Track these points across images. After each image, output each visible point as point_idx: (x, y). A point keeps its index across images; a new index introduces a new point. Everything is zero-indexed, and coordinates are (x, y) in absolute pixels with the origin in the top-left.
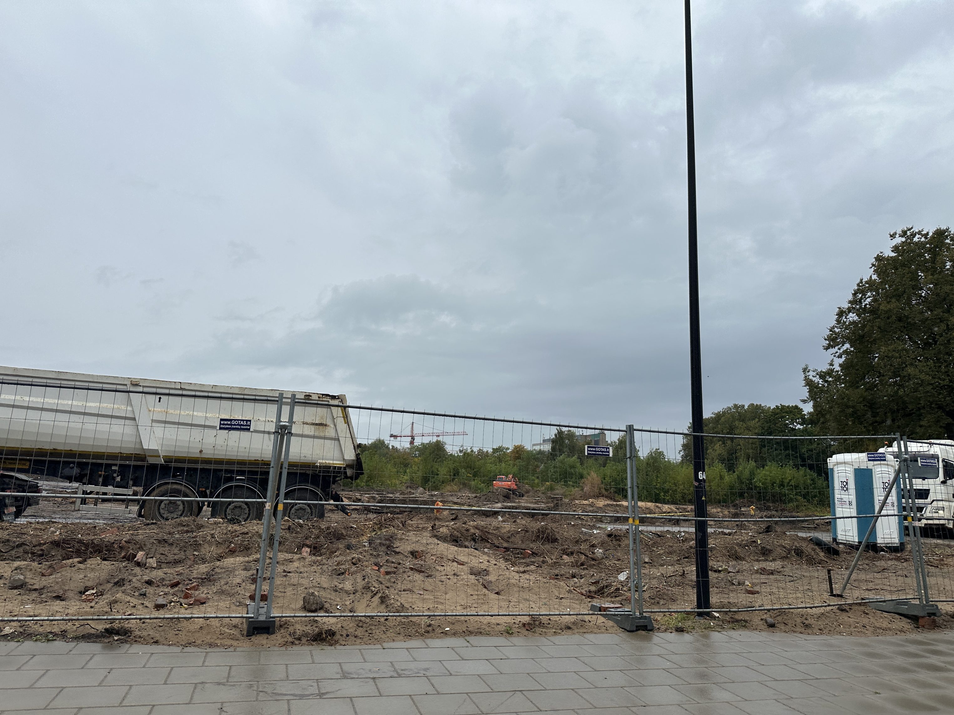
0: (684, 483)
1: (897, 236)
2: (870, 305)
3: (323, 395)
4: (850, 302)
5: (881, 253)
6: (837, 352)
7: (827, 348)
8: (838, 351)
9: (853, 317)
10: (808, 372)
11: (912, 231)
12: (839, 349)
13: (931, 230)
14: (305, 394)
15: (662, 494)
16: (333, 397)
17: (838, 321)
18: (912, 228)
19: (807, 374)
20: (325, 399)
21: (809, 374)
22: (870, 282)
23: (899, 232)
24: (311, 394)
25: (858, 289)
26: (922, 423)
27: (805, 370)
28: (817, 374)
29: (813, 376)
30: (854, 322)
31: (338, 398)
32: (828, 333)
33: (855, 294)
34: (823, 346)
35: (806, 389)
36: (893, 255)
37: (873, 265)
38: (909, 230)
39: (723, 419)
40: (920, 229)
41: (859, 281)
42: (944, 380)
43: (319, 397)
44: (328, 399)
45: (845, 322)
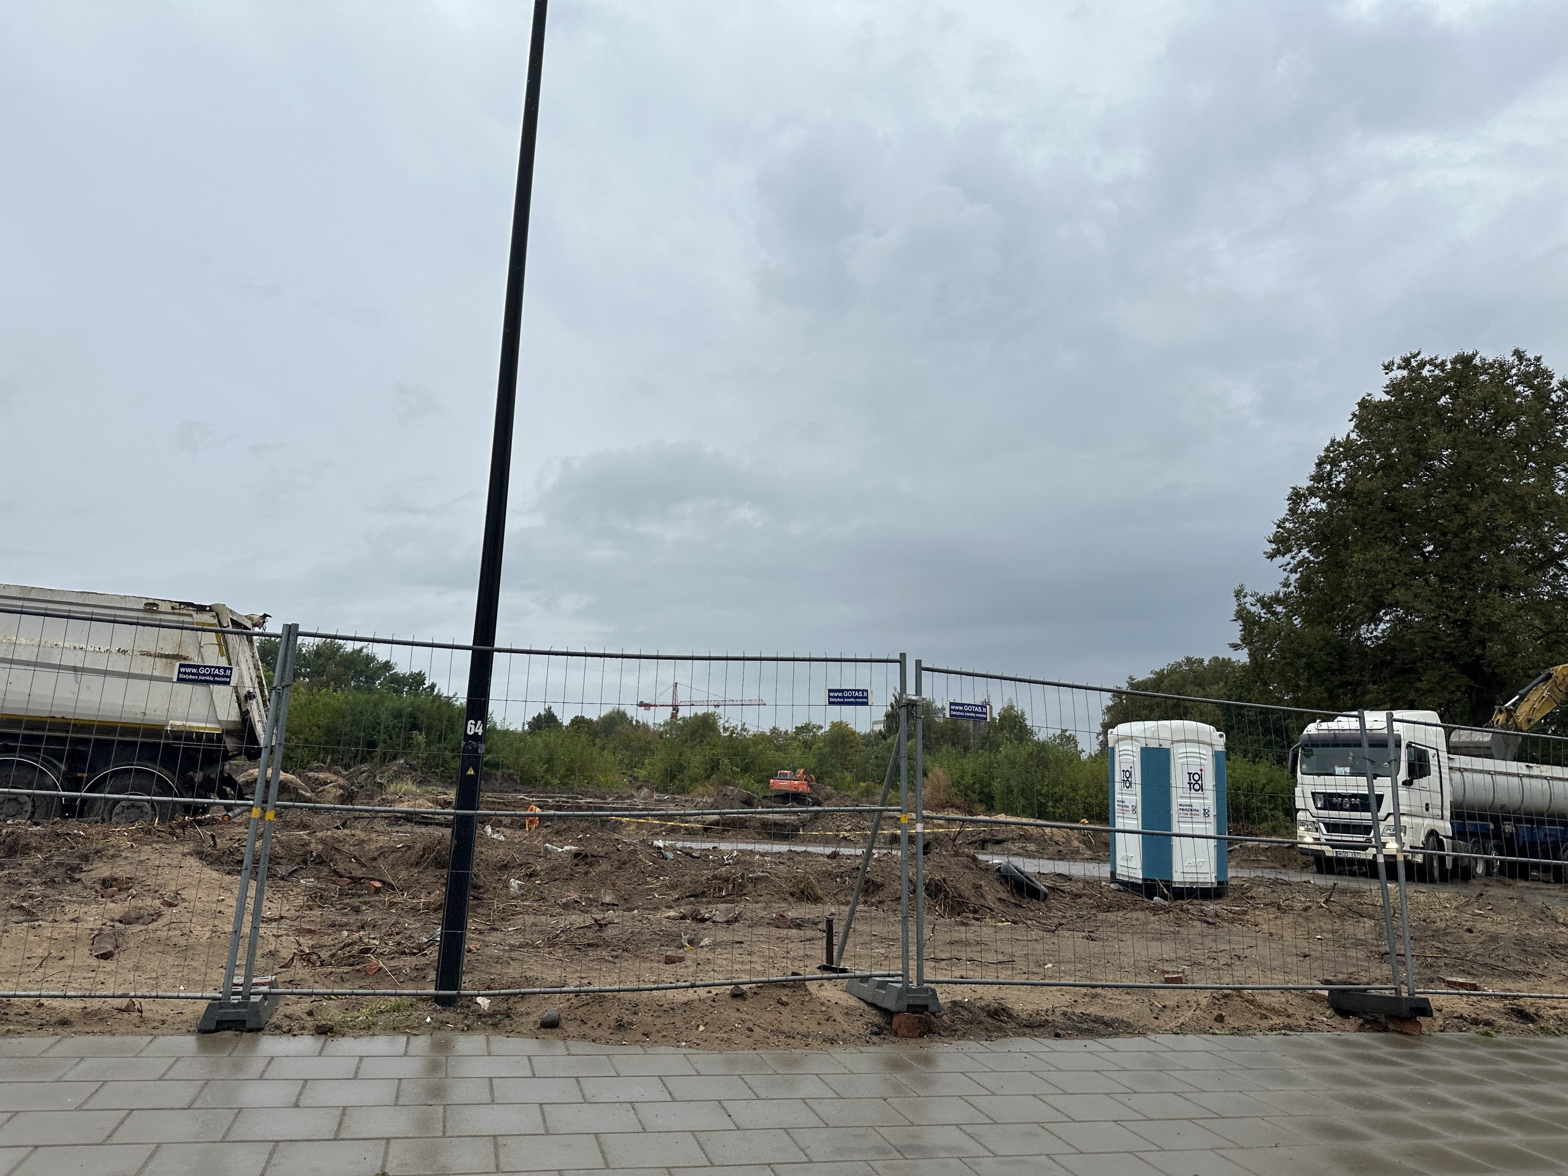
0: (1087, 787)
1: (1395, 368)
2: (1344, 482)
3: (181, 603)
4: (1313, 478)
5: (1369, 395)
6: (1289, 564)
7: (1271, 556)
8: (1292, 561)
9: (1315, 503)
10: (1245, 596)
11: (1419, 358)
12: (1293, 558)
13: (1447, 354)
14: (146, 601)
15: (1050, 804)
16: (201, 609)
17: (1293, 511)
18: (1419, 354)
19: (1243, 600)
20: (185, 612)
21: (1246, 600)
22: (1348, 444)
23: (1398, 361)
24: (157, 602)
25: (1326, 457)
26: (1419, 685)
27: (1238, 594)
28: (1258, 601)
29: (1251, 604)
30: (1316, 514)
31: (211, 610)
32: (1274, 529)
33: (1319, 465)
34: (1265, 553)
35: (1238, 626)
36: (1387, 398)
37: (1354, 415)
38: (1415, 356)
39: (1166, 682)
40: (1433, 356)
41: (1328, 443)
42: (1456, 611)
43: (173, 608)
44: (191, 611)
45: (1303, 513)
